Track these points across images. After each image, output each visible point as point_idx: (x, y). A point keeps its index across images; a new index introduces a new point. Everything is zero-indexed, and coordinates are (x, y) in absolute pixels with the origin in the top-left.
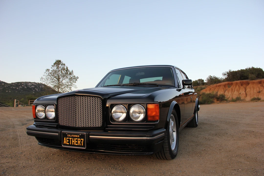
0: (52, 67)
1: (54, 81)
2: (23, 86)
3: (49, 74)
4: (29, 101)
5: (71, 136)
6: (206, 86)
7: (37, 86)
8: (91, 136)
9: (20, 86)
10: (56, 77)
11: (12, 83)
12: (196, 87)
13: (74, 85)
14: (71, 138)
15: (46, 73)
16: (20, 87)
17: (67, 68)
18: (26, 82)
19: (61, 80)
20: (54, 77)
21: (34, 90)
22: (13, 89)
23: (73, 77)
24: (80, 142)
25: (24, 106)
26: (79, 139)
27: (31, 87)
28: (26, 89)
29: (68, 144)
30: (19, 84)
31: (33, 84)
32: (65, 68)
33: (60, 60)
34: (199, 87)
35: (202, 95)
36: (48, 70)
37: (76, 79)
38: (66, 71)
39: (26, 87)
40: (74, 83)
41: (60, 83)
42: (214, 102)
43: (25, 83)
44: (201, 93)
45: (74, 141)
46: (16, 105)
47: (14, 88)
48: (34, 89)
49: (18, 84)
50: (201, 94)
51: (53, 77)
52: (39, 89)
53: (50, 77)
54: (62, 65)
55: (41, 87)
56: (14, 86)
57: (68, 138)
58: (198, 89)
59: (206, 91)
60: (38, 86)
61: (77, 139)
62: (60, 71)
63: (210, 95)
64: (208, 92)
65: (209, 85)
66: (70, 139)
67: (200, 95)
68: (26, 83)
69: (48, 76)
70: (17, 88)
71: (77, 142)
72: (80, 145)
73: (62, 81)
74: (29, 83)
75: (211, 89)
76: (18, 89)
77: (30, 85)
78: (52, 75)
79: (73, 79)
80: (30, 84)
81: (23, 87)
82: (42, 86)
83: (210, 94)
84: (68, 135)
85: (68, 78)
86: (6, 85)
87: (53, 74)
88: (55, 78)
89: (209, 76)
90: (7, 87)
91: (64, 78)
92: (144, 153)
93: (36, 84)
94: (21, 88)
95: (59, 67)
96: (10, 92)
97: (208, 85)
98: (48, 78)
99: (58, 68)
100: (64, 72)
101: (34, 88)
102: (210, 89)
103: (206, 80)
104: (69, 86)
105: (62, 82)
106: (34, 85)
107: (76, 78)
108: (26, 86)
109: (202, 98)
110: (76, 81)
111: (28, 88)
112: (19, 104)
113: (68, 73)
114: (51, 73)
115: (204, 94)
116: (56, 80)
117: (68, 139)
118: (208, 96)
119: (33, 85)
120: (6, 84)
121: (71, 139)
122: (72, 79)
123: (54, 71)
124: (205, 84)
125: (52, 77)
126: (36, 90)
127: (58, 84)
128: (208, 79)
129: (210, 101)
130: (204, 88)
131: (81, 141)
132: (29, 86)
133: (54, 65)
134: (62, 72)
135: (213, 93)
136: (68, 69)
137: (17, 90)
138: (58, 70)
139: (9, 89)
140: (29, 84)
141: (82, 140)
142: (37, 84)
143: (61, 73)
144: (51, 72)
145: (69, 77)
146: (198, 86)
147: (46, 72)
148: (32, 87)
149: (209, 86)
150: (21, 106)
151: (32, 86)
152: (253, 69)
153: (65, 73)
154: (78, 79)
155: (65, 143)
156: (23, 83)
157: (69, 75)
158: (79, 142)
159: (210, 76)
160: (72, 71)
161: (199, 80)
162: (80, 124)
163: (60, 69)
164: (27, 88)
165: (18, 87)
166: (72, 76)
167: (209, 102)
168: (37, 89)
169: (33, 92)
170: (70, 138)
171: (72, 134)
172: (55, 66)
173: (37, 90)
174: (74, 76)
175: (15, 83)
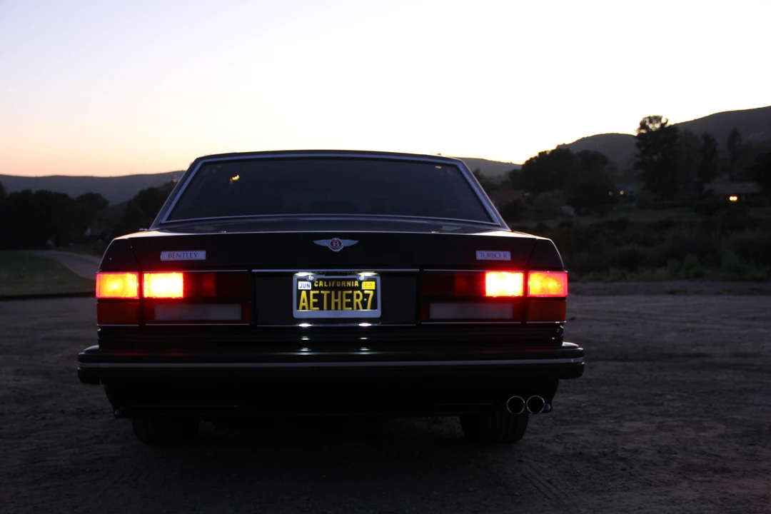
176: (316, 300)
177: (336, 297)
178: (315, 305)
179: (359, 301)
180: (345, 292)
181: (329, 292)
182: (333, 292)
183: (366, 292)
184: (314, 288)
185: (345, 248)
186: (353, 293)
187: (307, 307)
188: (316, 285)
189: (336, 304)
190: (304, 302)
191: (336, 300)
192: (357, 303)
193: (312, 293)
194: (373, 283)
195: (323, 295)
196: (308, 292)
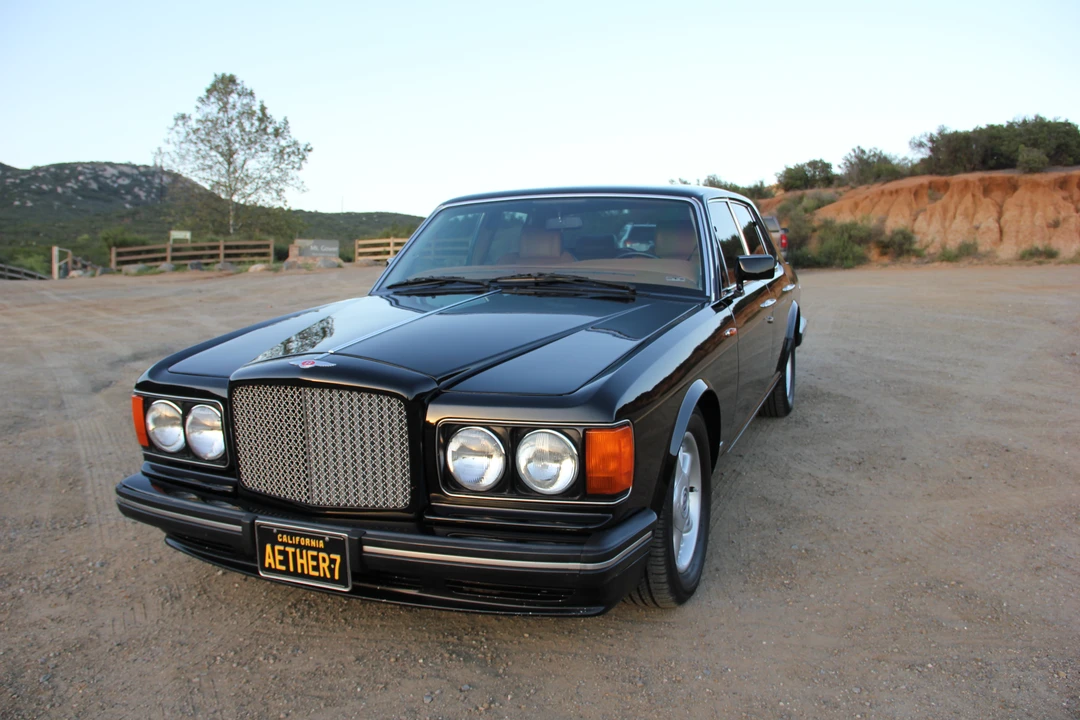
0: (200, 105)
1: (210, 163)
2: (82, 182)
3: (188, 134)
4: (114, 251)
5: (291, 539)
6: (841, 190)
7: (141, 181)
8: (367, 548)
9: (68, 179)
10: (217, 147)
11: (37, 169)
12: (799, 193)
13: (292, 179)
14: (293, 550)
15: (178, 132)
16: (69, 184)
17: (263, 109)
18: (92, 163)
19: (239, 158)
20: (211, 148)
21: (129, 197)
22: (40, 192)
23: (289, 146)
24: (329, 567)
25: (93, 276)
26: (322, 555)
27: (114, 182)
28: (94, 190)
29: (283, 568)
30: (67, 171)
31: (127, 170)
32: (256, 108)
33: (234, 73)
34: (809, 192)
35: (821, 227)
36: (183, 117)
37: (301, 153)
38: (261, 120)
39: (94, 186)
40: (293, 173)
41: (235, 171)
42: (870, 261)
43: (90, 167)
44: (816, 218)
45: (304, 561)
46: (60, 268)
47: (44, 187)
48: (128, 193)
49: (61, 173)
50: (816, 224)
51: (208, 148)
52: (149, 193)
53: (193, 148)
54: (240, 95)
55: (157, 181)
56: (43, 180)
57: (282, 548)
58: (806, 202)
59: (839, 211)
60: (144, 179)
61: (315, 553)
62: (235, 124)
63: (852, 233)
64: (845, 218)
65: (853, 188)
66: (290, 550)
67: (814, 230)
68: (96, 169)
69: (184, 146)
70: (60, 190)
71: (315, 563)
72: (328, 576)
73: (245, 161)
74: (108, 168)
75: (860, 207)
76: (64, 192)
77: (113, 175)
78: (203, 137)
79: (289, 156)
80: (110, 171)
81: (84, 186)
82: (162, 180)
83: (854, 225)
84: (282, 537)
85: (267, 150)
86: (9, 177)
87: (208, 134)
88: (213, 153)
89: (854, 151)
90: (14, 184)
91: (253, 151)
92: (574, 611)
93: (135, 172)
94: (76, 187)
95: (229, 106)
96: (29, 204)
97: (847, 184)
98: (183, 152)
99: (224, 109)
100: (252, 125)
101: (129, 189)
102: (856, 205)
103: (839, 166)
104: (274, 186)
105: (243, 167)
106: (126, 175)
107: (301, 150)
108: (96, 178)
109: (822, 240)
110: (303, 163)
111: (103, 187)
112: (70, 265)
113: (270, 130)
114: (198, 129)
115: (827, 225)
116: (221, 159)
117: (281, 553)
118: (846, 236)
119: (122, 174)
120: (9, 174)
121: (294, 554)
122: (286, 157)
123: (210, 124)
124: (836, 182)
125: (201, 146)
126: (137, 197)
127: (226, 175)
128: (851, 163)
129: (851, 256)
130: (831, 202)
131: (333, 561)
132: (108, 181)
133: (208, 97)
134: (240, 125)
135: (865, 222)
136: (269, 112)
137: (59, 197)
138: (225, 119)
139: (26, 194)
140: (105, 170)
141: (335, 560)
142: (142, 169)
143: (237, 131)
144: (195, 126)
145: (272, 146)
146: (806, 188)
147: (177, 128)
148: (121, 186)
149: (853, 191)
150: (80, 272)
151: (118, 178)
152: (1040, 125)
153: (257, 131)
154: (309, 153)
155: (270, 564)
156: (80, 168)
157: (272, 137)
158: (322, 565)
159: (859, 147)
160: (286, 122)
161: (813, 164)
162: (323, 495)
163: (233, 113)
164: (100, 188)
165: (63, 186)
166: (283, 143)
167: (847, 258)
168: (141, 190)
169: (128, 206)
170: (287, 549)
171: (296, 535)
172: (212, 99)
173: (143, 195)
174: (295, 143)
175: (47, 169)
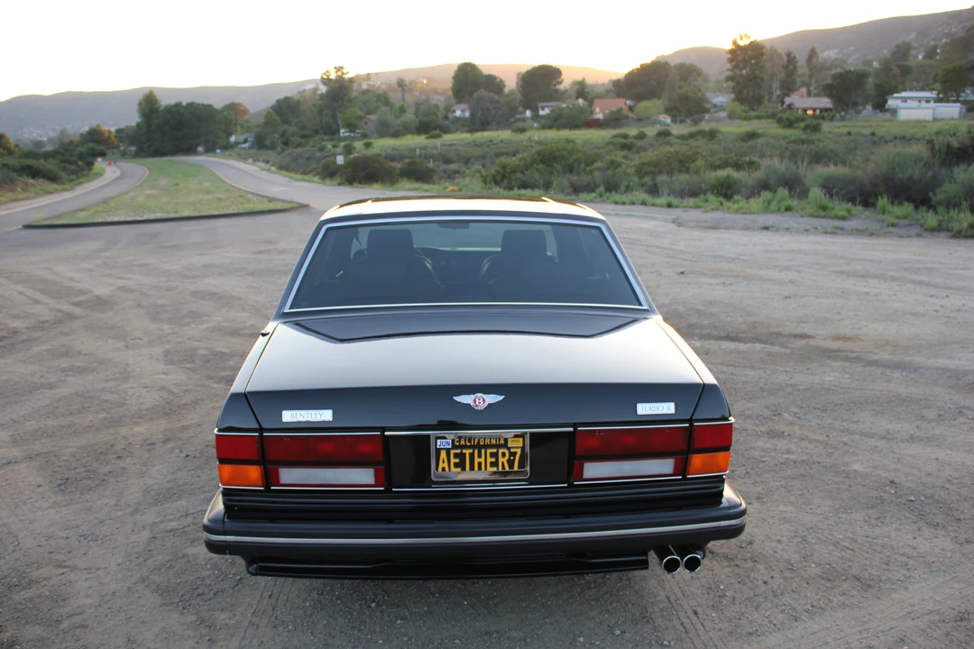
176: (457, 460)
177: (480, 456)
178: (456, 465)
179: (505, 460)
180: (489, 451)
181: (471, 451)
182: (476, 451)
183: (512, 450)
184: (454, 447)
185: (489, 404)
186: (498, 452)
187: (447, 469)
188: (457, 444)
189: (480, 464)
190: (443, 462)
191: (480, 460)
192: (503, 463)
193: (452, 452)
194: (521, 439)
195: (465, 454)
196: (448, 451)
